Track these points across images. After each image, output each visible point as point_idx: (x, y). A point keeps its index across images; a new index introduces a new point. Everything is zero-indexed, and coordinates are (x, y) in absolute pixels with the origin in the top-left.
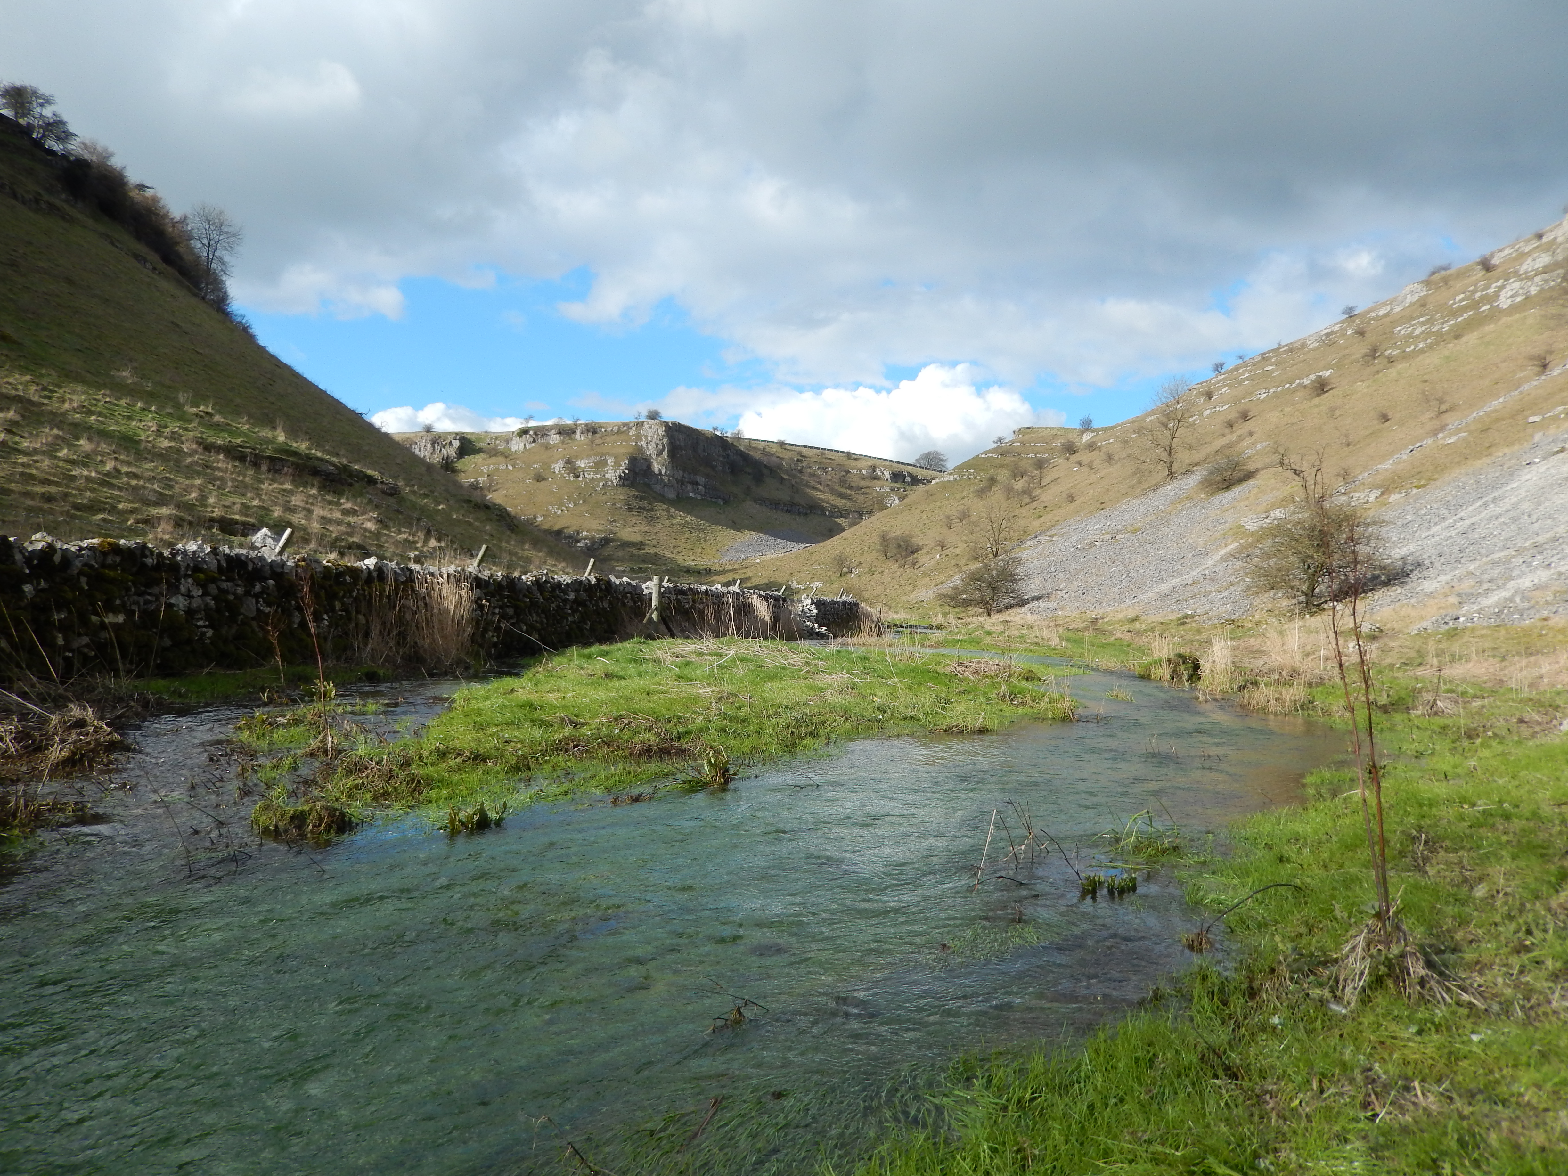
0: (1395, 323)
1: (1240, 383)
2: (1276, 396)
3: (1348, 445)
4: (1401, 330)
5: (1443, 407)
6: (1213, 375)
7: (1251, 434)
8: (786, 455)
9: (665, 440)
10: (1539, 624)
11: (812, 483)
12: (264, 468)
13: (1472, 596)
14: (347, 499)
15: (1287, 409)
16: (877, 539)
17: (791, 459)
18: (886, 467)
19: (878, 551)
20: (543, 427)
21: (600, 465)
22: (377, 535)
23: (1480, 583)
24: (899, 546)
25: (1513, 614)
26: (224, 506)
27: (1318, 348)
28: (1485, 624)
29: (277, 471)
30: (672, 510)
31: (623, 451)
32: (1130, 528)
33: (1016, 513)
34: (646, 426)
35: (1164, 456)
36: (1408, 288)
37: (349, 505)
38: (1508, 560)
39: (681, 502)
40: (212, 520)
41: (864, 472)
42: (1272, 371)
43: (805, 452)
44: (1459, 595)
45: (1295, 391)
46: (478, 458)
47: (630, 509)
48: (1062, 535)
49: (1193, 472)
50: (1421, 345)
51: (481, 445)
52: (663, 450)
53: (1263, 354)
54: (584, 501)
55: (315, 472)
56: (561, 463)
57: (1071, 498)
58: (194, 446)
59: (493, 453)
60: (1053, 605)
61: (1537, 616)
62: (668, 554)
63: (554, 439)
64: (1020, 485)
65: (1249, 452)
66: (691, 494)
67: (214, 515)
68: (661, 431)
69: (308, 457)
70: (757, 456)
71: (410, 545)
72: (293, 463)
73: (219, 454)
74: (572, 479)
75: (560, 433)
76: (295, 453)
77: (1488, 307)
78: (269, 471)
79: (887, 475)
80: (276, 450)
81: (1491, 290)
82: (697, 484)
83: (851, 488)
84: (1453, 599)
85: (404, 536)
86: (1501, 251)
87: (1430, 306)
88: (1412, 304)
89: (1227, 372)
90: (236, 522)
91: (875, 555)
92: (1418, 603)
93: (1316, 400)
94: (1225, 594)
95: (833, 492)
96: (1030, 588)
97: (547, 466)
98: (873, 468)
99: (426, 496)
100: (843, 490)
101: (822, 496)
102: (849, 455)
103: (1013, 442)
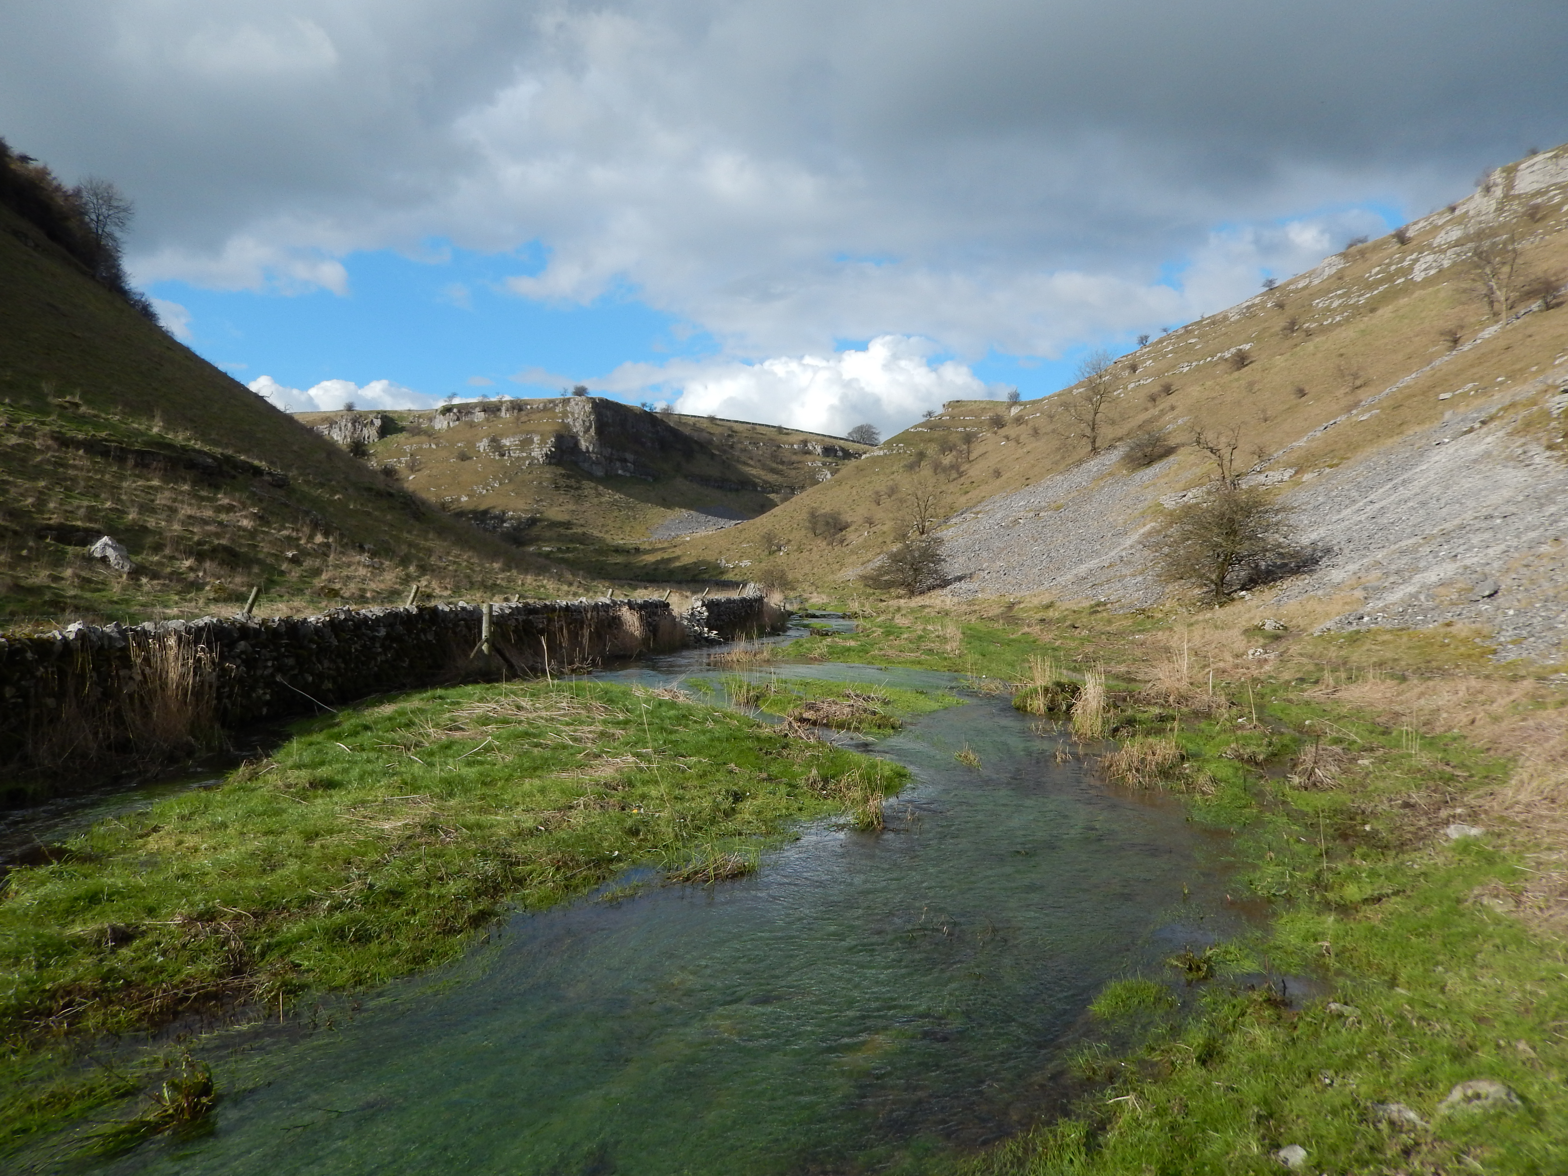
0: (1313, 296)
1: (1164, 355)
2: (1198, 369)
3: (1266, 420)
4: (1320, 303)
5: (1358, 383)
6: (1138, 347)
7: (1173, 408)
8: (717, 430)
9: (592, 417)
10: (1443, 630)
11: (743, 458)
12: (131, 462)
13: (1379, 591)
14: (225, 494)
15: (1209, 383)
16: (805, 515)
17: (722, 434)
18: (817, 442)
19: (807, 528)
20: (467, 405)
21: (526, 443)
22: (253, 534)
23: (1387, 574)
24: (828, 523)
25: (1416, 614)
26: (66, 511)
27: (1238, 321)
28: (1388, 627)
29: (146, 466)
30: (601, 488)
31: (549, 428)
32: (1053, 505)
33: (944, 488)
34: (573, 403)
35: (1088, 431)
36: (1326, 261)
37: (226, 501)
38: (1415, 548)
39: (610, 480)
40: (49, 528)
41: (795, 446)
42: (1195, 344)
43: (736, 427)
44: (1365, 589)
45: (1216, 364)
46: (401, 437)
47: (557, 488)
48: (987, 512)
49: (1115, 447)
50: (1338, 318)
51: (404, 424)
52: (590, 427)
53: (1186, 327)
54: (510, 481)
55: (191, 465)
56: (485, 442)
57: (998, 474)
58: (50, 442)
59: (416, 431)
60: (974, 586)
61: (1441, 620)
62: (596, 533)
63: (479, 416)
64: (947, 460)
65: (1170, 427)
66: (620, 472)
67: (52, 522)
68: (588, 408)
69: (184, 449)
70: (687, 431)
71: (291, 541)
72: (165, 457)
73: (78, 449)
74: (497, 458)
75: (484, 411)
76: (170, 446)
77: (1403, 280)
78: (136, 465)
79: (819, 450)
80: (146, 444)
81: (1406, 263)
82: (625, 461)
83: (782, 463)
84: (1359, 594)
85: (285, 533)
86: (1415, 223)
87: (1347, 279)
88: (1330, 277)
89: (1152, 345)
90: (77, 529)
91: (803, 532)
92: (1324, 596)
93: (1236, 374)
94: (1140, 578)
95: (764, 467)
96: (952, 568)
97: (471, 444)
98: (805, 443)
99: (322, 485)
100: (774, 465)
101: (754, 472)
102: (780, 430)
103: (942, 415)
